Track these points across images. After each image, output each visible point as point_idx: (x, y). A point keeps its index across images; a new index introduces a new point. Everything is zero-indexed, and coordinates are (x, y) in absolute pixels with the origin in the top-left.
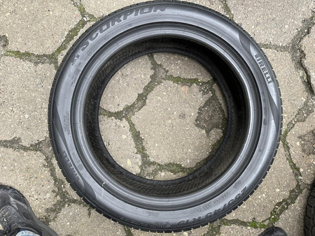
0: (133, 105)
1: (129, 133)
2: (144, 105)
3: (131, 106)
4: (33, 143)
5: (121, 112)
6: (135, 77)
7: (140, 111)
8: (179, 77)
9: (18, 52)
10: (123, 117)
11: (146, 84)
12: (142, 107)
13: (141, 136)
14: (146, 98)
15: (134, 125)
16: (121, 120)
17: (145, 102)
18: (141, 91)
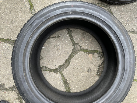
0: (63, 65)
1: (61, 80)
2: (69, 65)
3: (62, 65)
4: (11, 87)
5: (57, 69)
6: (64, 50)
7: (67, 68)
8: (87, 50)
9: (3, 39)
10: (58, 71)
11: (70, 54)
12: (68, 66)
13: (68, 82)
14: (70, 61)
15: (64, 76)
16: (57, 73)
17: (69, 63)
18: (67, 58)
